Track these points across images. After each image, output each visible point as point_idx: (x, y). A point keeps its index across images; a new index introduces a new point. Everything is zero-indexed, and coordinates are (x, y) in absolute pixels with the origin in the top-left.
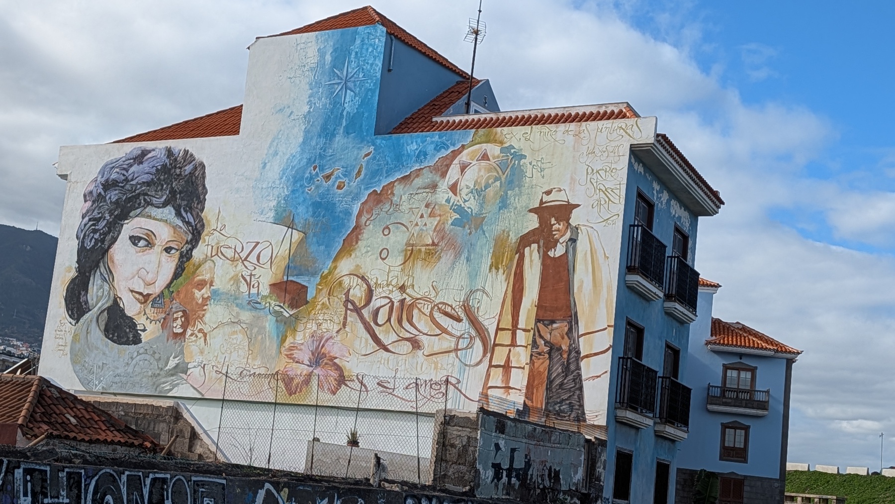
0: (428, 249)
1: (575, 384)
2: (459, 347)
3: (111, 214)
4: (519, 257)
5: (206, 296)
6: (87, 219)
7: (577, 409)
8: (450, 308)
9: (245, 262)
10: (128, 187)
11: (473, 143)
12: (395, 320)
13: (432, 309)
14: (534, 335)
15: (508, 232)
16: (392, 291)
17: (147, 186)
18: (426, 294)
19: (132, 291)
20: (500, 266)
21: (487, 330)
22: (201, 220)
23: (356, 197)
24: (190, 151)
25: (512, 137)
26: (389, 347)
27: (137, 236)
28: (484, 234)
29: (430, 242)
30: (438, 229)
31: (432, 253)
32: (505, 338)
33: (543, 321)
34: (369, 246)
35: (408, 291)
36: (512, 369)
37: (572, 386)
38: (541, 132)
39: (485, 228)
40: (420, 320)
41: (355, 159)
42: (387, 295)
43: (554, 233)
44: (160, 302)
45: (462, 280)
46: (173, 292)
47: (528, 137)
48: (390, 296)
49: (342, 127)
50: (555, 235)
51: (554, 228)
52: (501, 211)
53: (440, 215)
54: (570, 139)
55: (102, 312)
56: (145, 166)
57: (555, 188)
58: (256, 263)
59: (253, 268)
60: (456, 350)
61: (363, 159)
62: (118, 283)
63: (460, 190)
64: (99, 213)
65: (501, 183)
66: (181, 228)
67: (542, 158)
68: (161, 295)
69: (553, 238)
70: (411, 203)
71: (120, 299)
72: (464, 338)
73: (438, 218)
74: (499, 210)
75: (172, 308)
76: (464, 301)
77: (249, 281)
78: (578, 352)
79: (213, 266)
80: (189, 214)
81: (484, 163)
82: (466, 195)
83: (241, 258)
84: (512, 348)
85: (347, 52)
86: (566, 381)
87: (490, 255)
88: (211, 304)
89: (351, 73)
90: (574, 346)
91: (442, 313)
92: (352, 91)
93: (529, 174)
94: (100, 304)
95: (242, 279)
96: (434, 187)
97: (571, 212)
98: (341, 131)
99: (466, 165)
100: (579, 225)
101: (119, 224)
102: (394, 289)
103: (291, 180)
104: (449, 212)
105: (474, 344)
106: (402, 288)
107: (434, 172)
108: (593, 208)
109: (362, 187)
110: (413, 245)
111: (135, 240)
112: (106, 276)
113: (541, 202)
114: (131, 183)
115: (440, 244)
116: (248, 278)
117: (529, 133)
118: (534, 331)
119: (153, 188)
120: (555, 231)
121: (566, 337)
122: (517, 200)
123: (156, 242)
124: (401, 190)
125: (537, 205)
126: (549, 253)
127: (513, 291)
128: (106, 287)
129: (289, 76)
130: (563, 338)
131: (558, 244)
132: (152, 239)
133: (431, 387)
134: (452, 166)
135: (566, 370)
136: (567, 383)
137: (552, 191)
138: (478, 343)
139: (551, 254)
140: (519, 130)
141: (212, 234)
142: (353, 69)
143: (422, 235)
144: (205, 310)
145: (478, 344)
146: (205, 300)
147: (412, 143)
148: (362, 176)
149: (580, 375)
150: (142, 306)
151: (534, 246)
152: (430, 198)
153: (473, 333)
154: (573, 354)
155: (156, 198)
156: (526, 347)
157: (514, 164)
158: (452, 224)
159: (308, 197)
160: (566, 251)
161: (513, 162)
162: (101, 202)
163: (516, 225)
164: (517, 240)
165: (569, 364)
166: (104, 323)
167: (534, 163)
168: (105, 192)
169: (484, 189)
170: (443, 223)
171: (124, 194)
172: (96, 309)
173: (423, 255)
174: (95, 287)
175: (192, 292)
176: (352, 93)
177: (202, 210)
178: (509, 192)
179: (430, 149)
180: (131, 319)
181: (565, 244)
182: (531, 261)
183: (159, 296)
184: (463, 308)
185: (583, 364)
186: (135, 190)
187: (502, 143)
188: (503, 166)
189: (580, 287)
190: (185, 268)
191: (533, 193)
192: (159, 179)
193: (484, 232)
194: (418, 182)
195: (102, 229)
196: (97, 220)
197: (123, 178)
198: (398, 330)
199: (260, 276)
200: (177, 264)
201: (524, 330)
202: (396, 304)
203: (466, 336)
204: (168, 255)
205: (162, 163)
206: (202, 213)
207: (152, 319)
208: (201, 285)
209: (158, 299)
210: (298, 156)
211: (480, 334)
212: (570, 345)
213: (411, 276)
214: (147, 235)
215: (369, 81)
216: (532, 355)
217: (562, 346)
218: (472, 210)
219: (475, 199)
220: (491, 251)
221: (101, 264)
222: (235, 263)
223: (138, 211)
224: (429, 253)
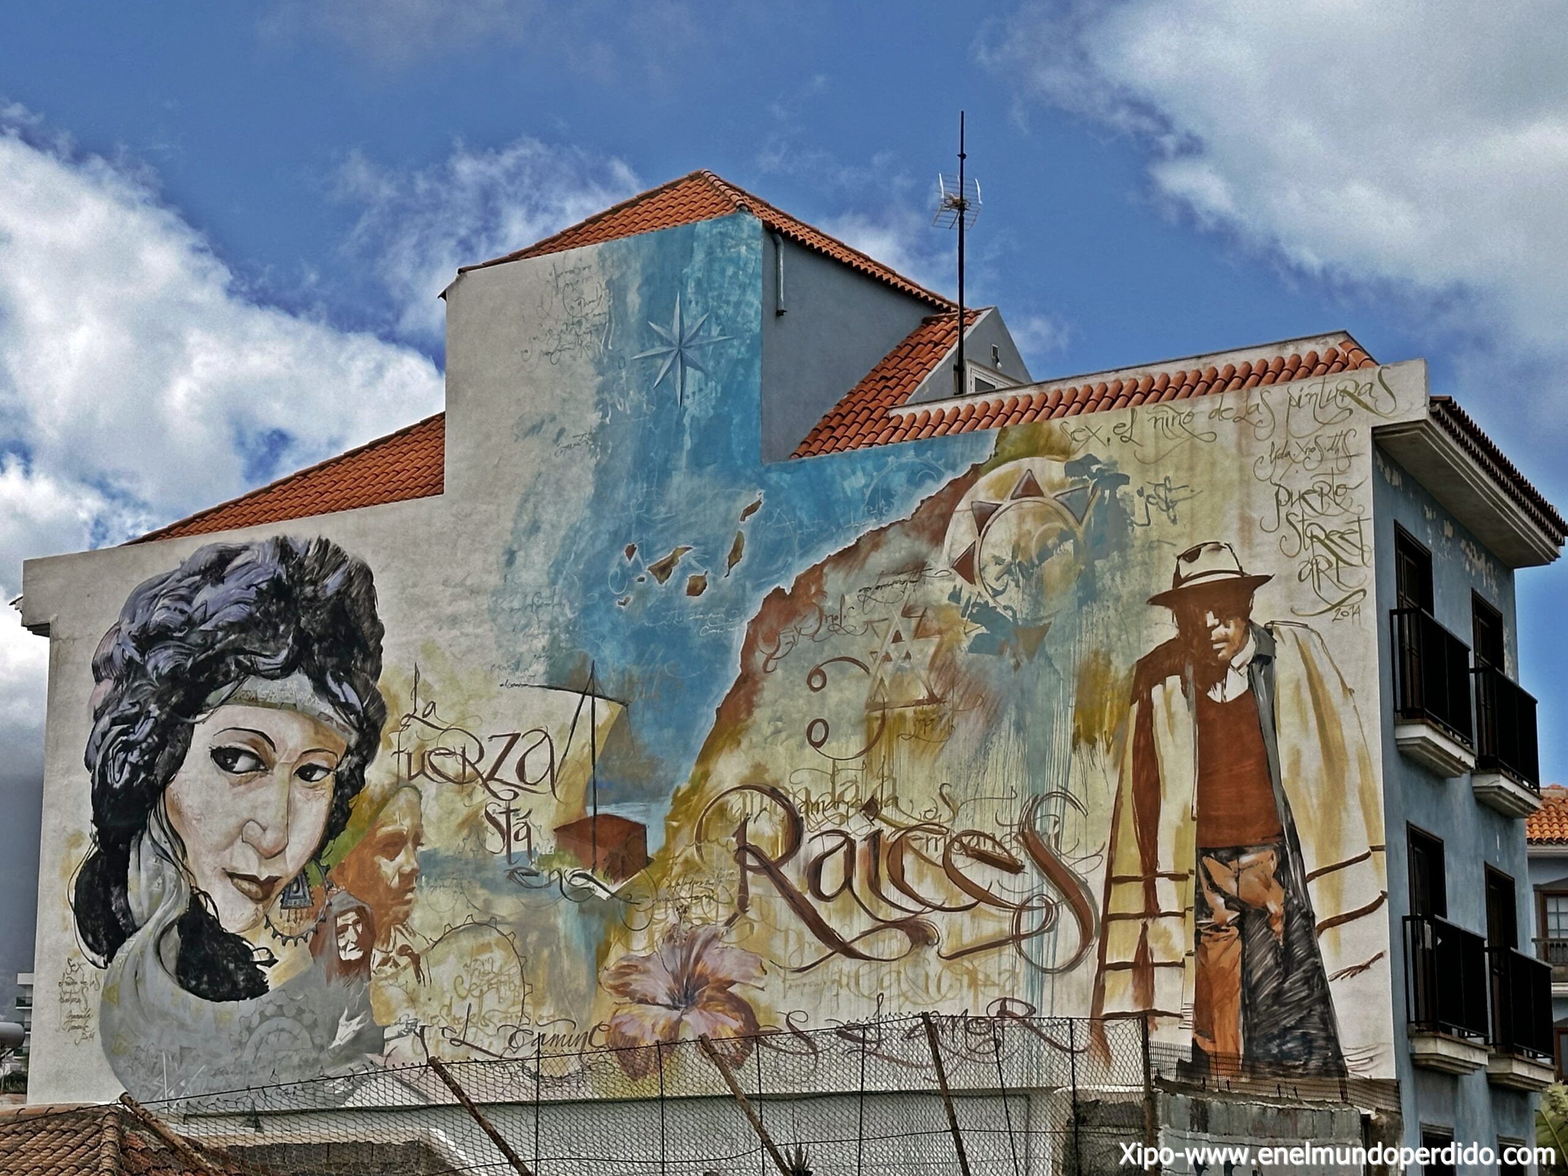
0: (922, 712)
1: (1311, 989)
2: (1023, 931)
3: (161, 703)
4: (1140, 711)
5: (407, 869)
6: (106, 720)
7: (1321, 1048)
8: (989, 843)
9: (494, 786)
10: (195, 638)
11: (998, 460)
12: (861, 886)
13: (948, 849)
14: (1198, 886)
15: (1107, 656)
16: (848, 818)
17: (241, 632)
18: (930, 815)
19: (232, 876)
20: (1097, 736)
21: (1084, 884)
22: (376, 697)
23: (735, 609)
24: (334, 541)
25: (1089, 437)
26: (858, 947)
27: (230, 748)
28: (1051, 665)
29: (923, 694)
30: (938, 663)
31: (932, 720)
32: (1130, 899)
33: (1215, 851)
34: (780, 719)
35: (884, 812)
36: (1156, 969)
37: (1303, 994)
38: (1156, 421)
39: (1051, 650)
40: (921, 876)
41: (725, 522)
42: (835, 827)
43: (1216, 646)
44: (300, 893)
45: (1010, 775)
46: (328, 868)
47: (1128, 435)
48: (844, 828)
49: (685, 454)
50: (1219, 651)
51: (1216, 634)
52: (1085, 608)
53: (940, 632)
54: (1228, 430)
55: (166, 930)
56: (232, 586)
57: (1205, 544)
58: (516, 781)
59: (511, 795)
60: (1017, 938)
61: (743, 519)
62: (196, 861)
63: (980, 570)
64: (133, 705)
65: (1076, 545)
66: (330, 718)
67: (1167, 478)
68: (302, 877)
69: (1216, 659)
70: (867, 609)
71: (206, 895)
72: (1032, 909)
73: (936, 639)
74: (1080, 607)
75: (330, 904)
76: (1019, 824)
77: (505, 826)
78: (1309, 916)
79: (415, 799)
80: (346, 686)
81: (1028, 503)
82: (997, 579)
83: (480, 775)
84: (1150, 922)
85: (676, 283)
86: (1287, 985)
87: (1071, 712)
88: (421, 886)
89: (691, 327)
90: (1296, 902)
91: (973, 856)
92: (697, 368)
93: (1139, 517)
94: (158, 914)
95: (487, 823)
96: (917, 568)
97: (1251, 595)
98: (683, 462)
99: (990, 510)
100: (1272, 623)
101: (182, 724)
102: (852, 811)
103: (579, 584)
104: (962, 622)
105: (1057, 919)
106: (871, 808)
107: (913, 534)
108: (1301, 580)
109: (748, 585)
110: (884, 706)
111: (225, 758)
112: (167, 847)
113: (1178, 579)
114: (202, 628)
115: (949, 697)
116: (502, 820)
117: (1129, 425)
118: (1198, 877)
119: (255, 634)
120: (1218, 641)
121: (1274, 883)
122: (1118, 579)
123: (276, 756)
124: (840, 582)
125: (1167, 586)
126: (1210, 694)
127: (1136, 790)
128: (170, 871)
129: (545, 348)
130: (1268, 886)
131: (1230, 671)
132: (265, 751)
133: (967, 1029)
134: (955, 516)
135: (1286, 960)
136: (1290, 990)
137: (1199, 550)
138: (1068, 920)
139: (1215, 695)
140: (1103, 421)
141: (405, 725)
142: (695, 319)
143: (902, 682)
144: (409, 902)
145: (1068, 922)
146: (408, 879)
147: (854, 473)
148: (744, 560)
149: (1319, 969)
150: (260, 906)
151: (1174, 681)
152: (912, 594)
153: (1052, 895)
154: (1297, 921)
155: (265, 656)
156: (1182, 915)
157: (1102, 497)
158: (971, 649)
159: (621, 619)
160: (1250, 685)
161: (1099, 493)
162: (134, 680)
163: (1124, 637)
164: (1131, 670)
165: (1289, 944)
166: (173, 955)
167: (1149, 491)
168: (142, 655)
169: (1036, 562)
170: (950, 649)
171: (189, 656)
172: (150, 925)
173: (910, 727)
174: (143, 875)
175: (373, 863)
176: (699, 374)
177: (376, 674)
178: (1097, 563)
179: (898, 482)
180: (236, 939)
181: (1245, 669)
182: (1171, 716)
183: (296, 880)
184: (1020, 838)
185: (1323, 942)
186: (213, 644)
187: (1065, 452)
188: (1075, 505)
189: (1296, 763)
190: (350, 811)
191: (1156, 561)
192: (266, 613)
193: (1049, 661)
194: (880, 560)
195: (145, 740)
196: (132, 721)
197: (182, 618)
198: (871, 905)
199: (530, 812)
200: (331, 803)
201: (1173, 877)
202: (860, 846)
203: (1035, 903)
204: (308, 784)
205: (270, 576)
206: (377, 679)
207: (286, 934)
208: (393, 845)
209: (295, 888)
210: (587, 527)
211: (1068, 896)
212: (1287, 901)
213: (889, 777)
214: (254, 743)
215: (735, 342)
216: (1198, 934)
217: (1268, 904)
218: (1014, 613)
219: (1017, 586)
220: (1072, 702)
221: (152, 821)
222: (468, 788)
223: (226, 690)
224: (925, 722)
